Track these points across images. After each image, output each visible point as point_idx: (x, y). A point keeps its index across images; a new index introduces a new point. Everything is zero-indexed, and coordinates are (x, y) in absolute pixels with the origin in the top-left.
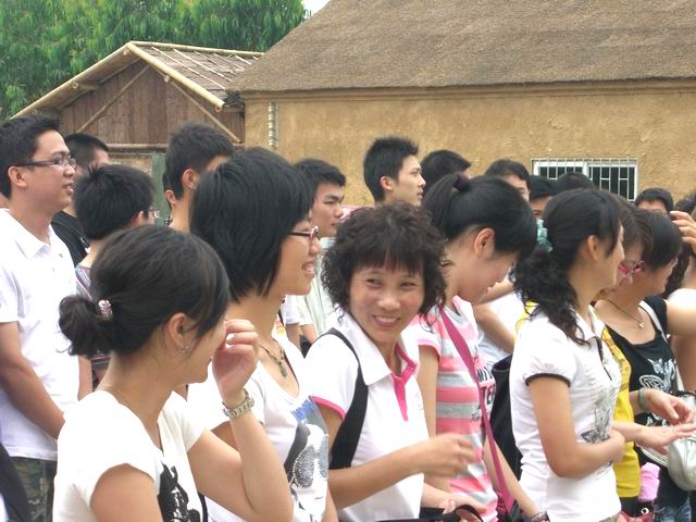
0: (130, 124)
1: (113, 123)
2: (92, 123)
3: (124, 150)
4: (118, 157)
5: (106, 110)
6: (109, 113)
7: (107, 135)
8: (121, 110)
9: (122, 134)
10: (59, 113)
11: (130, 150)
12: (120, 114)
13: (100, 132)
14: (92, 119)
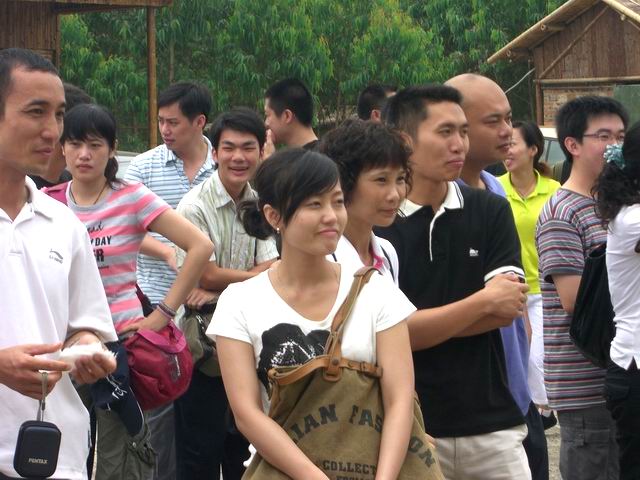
0: (594, 60)
1: (578, 59)
2: (560, 61)
3: (588, 83)
4: (584, 90)
5: (571, 48)
6: (574, 51)
7: (573, 71)
8: (585, 47)
9: (586, 69)
10: (530, 53)
11: (594, 84)
12: (584, 52)
13: (567, 68)
14: (560, 57)
